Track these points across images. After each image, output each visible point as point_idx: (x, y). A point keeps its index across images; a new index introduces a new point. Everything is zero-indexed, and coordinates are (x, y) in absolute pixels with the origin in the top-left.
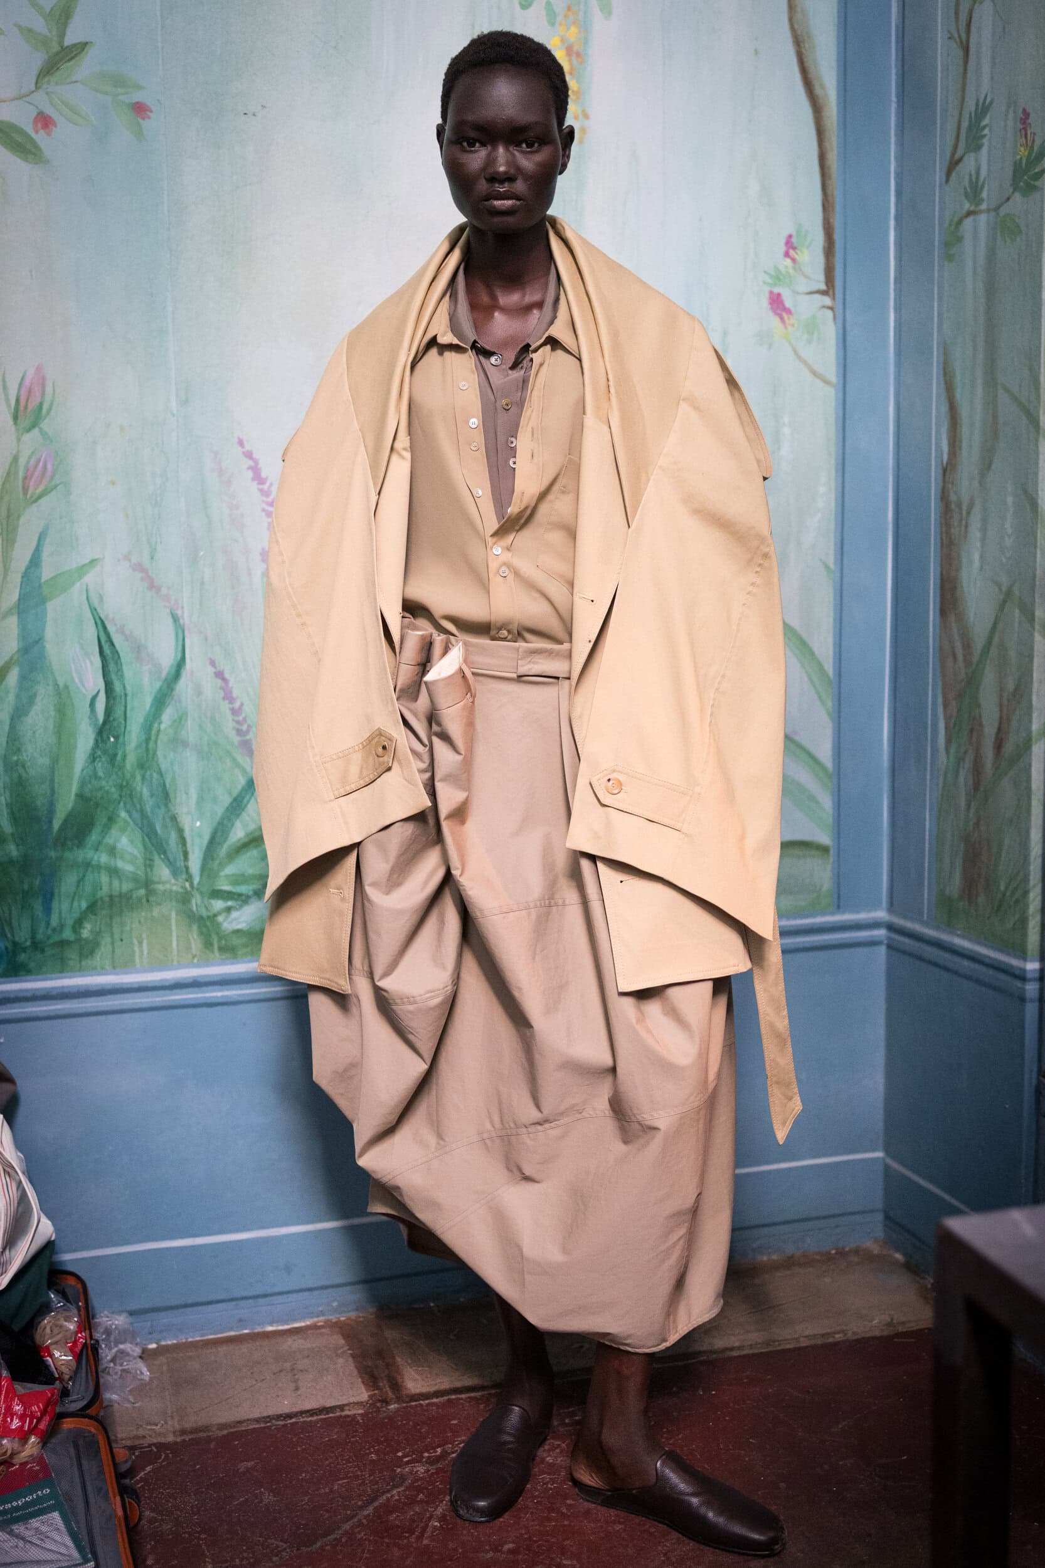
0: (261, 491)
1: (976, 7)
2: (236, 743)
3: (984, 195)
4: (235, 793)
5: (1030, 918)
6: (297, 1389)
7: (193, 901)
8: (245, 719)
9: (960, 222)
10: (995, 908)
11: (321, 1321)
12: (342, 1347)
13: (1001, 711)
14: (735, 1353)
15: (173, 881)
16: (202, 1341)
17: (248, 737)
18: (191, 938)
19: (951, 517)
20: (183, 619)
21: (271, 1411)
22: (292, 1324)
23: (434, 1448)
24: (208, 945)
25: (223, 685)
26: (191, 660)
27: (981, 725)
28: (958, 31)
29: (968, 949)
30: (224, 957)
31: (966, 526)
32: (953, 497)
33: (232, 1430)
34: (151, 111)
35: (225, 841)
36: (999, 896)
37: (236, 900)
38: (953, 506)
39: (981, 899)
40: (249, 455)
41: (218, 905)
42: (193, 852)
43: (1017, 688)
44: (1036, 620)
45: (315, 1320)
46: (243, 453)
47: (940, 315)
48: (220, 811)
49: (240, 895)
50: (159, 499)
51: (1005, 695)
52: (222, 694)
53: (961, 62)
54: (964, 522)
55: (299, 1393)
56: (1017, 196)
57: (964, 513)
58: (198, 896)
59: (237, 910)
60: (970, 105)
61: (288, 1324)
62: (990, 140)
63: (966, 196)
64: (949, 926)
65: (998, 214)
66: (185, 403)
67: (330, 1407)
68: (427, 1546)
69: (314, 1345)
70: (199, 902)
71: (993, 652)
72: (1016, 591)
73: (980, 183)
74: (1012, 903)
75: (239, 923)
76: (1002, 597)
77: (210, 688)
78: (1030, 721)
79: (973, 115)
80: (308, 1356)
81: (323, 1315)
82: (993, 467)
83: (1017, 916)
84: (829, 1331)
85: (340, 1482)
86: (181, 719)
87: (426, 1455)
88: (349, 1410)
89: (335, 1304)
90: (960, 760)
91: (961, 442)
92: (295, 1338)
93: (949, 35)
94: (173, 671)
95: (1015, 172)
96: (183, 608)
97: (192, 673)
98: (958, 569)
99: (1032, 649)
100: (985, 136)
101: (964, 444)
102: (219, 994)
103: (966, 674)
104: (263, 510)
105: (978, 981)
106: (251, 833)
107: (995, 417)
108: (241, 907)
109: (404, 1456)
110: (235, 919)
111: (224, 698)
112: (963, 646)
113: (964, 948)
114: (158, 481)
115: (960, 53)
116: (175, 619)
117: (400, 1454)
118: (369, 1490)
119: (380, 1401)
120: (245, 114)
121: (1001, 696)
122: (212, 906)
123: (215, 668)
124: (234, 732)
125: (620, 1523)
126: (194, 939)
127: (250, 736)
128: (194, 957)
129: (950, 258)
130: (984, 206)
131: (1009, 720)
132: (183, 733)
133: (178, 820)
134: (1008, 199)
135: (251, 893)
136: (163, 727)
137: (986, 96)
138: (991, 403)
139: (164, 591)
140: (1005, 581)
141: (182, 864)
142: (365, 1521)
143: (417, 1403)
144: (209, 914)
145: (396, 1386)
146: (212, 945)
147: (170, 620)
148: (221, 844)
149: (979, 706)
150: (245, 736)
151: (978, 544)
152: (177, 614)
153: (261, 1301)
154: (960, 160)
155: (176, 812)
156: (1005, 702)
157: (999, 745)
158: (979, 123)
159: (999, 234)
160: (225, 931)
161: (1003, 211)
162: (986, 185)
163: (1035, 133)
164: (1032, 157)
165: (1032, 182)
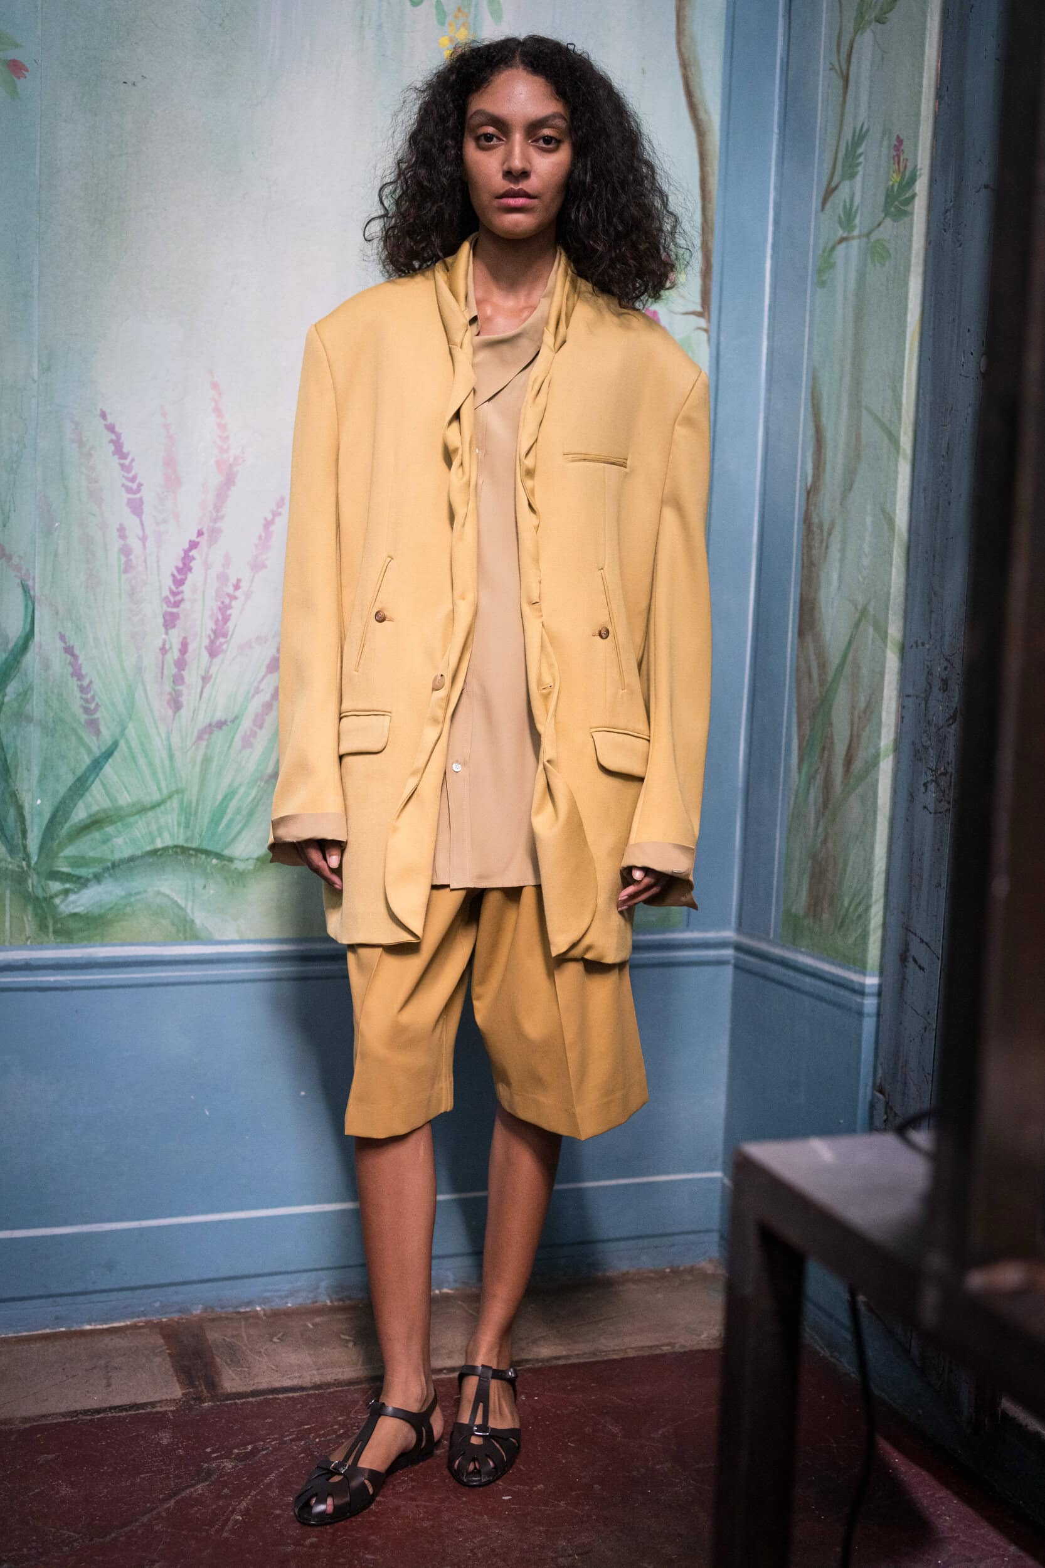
0: (122, 465)
1: (857, 37)
2: (83, 721)
3: (857, 221)
4: (79, 773)
5: (871, 933)
6: (109, 1385)
7: (30, 881)
8: (93, 698)
9: (833, 248)
10: (839, 925)
11: (141, 1322)
12: (161, 1347)
13: (852, 730)
14: (561, 1362)
15: (9, 859)
16: (16, 1337)
17: (96, 716)
18: (25, 919)
19: (813, 539)
20: (34, 590)
21: (78, 1407)
22: (112, 1323)
23: (245, 1445)
24: (43, 927)
25: (72, 660)
26: (40, 633)
27: (832, 743)
28: (839, 62)
29: (811, 967)
30: (58, 940)
31: (827, 547)
32: (815, 520)
33: (35, 1424)
34: (27, 70)
35: (66, 821)
36: (843, 911)
37: (74, 882)
38: (815, 529)
39: (826, 916)
40: (111, 428)
41: (56, 886)
42: (32, 831)
43: (868, 705)
44: (889, 637)
45: (136, 1320)
46: (105, 425)
47: (810, 340)
48: (62, 790)
49: (79, 878)
50: (15, 466)
51: (856, 712)
52: (70, 670)
53: (841, 92)
54: (824, 544)
55: (110, 1389)
56: (888, 222)
57: (825, 534)
58: (35, 877)
59: (75, 893)
60: (848, 134)
61: (106, 1324)
62: (864, 167)
63: (840, 223)
64: (794, 944)
65: (869, 239)
66: (47, 369)
67: (141, 1404)
68: (227, 1539)
69: (132, 1344)
70: (35, 883)
71: (847, 671)
72: (871, 609)
73: (854, 208)
74: (855, 918)
75: (77, 906)
76: (857, 615)
77: (58, 662)
78: (879, 737)
79: (850, 143)
80: (125, 1355)
81: (145, 1315)
82: (855, 486)
83: (860, 931)
84: (657, 1343)
85: (142, 1476)
86: (26, 693)
87: (236, 1451)
88: (161, 1407)
89: (157, 1305)
90: (811, 778)
91: (825, 463)
92: (113, 1337)
93: (831, 66)
94: (21, 642)
95: (887, 196)
96: (34, 579)
97: (40, 647)
98: (817, 590)
99: (883, 666)
100: (860, 163)
101: (828, 466)
102: (52, 979)
103: (820, 692)
104: (123, 485)
105: (819, 998)
106: (94, 815)
107: (858, 438)
108: (80, 889)
109: (213, 1452)
110: (73, 902)
111: (72, 675)
112: (819, 667)
113: (807, 965)
114: (15, 447)
115: (839, 83)
116: (26, 590)
117: (208, 1450)
118: (172, 1484)
119: (194, 1399)
120: (125, 83)
121: (852, 714)
122: (49, 888)
123: (65, 643)
124: (81, 710)
125: (428, 1520)
126: (28, 921)
127: (98, 715)
128: (27, 940)
129: (823, 284)
130: (856, 233)
131: (859, 736)
132: (28, 707)
133: (18, 796)
134: (879, 225)
135: (90, 876)
136: (6, 699)
137: (863, 125)
138: (855, 427)
139: (15, 560)
140: (860, 599)
141: (20, 842)
142: (164, 1514)
143: (232, 1401)
144: (45, 895)
145: (212, 1384)
146: (47, 927)
147: (20, 590)
148: (61, 824)
149: (831, 724)
150: (92, 715)
151: (837, 564)
152: (27, 585)
153: (81, 1298)
154: (836, 187)
155: (16, 788)
156: (856, 720)
157: (848, 762)
158: (855, 152)
159: (869, 261)
160: (61, 914)
161: (874, 236)
162: (859, 212)
163: (907, 160)
164: (904, 183)
165: (902, 208)
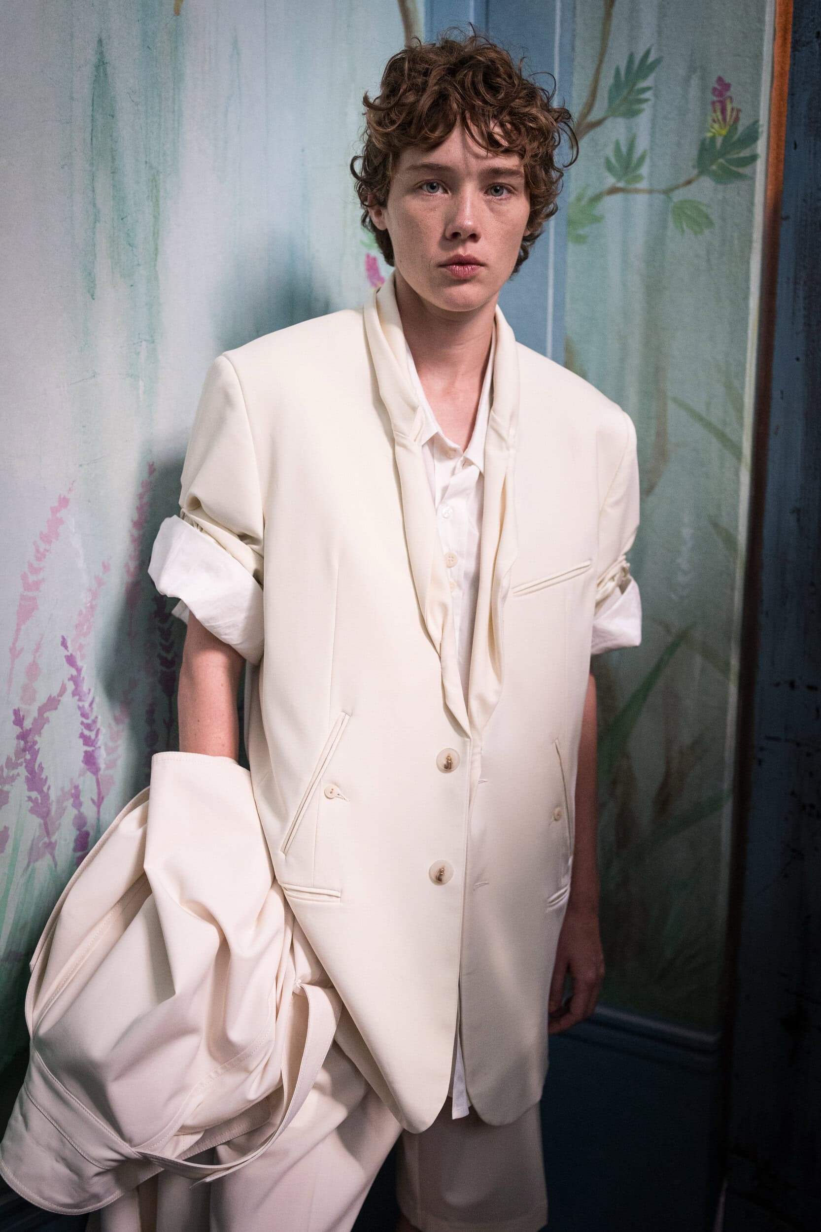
3: (644, 170)
9: (597, 198)
13: (669, 766)
47: (558, 303)
51: (676, 748)
56: (707, 182)
60: (617, 59)
62: (654, 106)
63: (609, 167)
65: (670, 197)
71: (654, 698)
73: (636, 155)
76: (672, 640)
79: (623, 72)
95: (703, 150)
100: (646, 100)
121: (668, 749)
130: (643, 185)
134: (689, 182)
137: (649, 51)
154: (599, 123)
156: (677, 755)
157: (664, 801)
158: (634, 84)
159: (671, 222)
161: (678, 196)
162: (647, 161)
163: (739, 111)
164: (736, 137)
165: (734, 168)
